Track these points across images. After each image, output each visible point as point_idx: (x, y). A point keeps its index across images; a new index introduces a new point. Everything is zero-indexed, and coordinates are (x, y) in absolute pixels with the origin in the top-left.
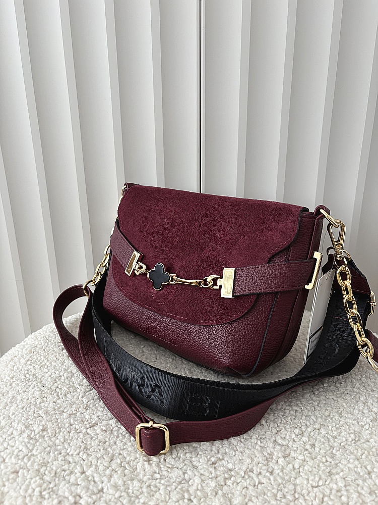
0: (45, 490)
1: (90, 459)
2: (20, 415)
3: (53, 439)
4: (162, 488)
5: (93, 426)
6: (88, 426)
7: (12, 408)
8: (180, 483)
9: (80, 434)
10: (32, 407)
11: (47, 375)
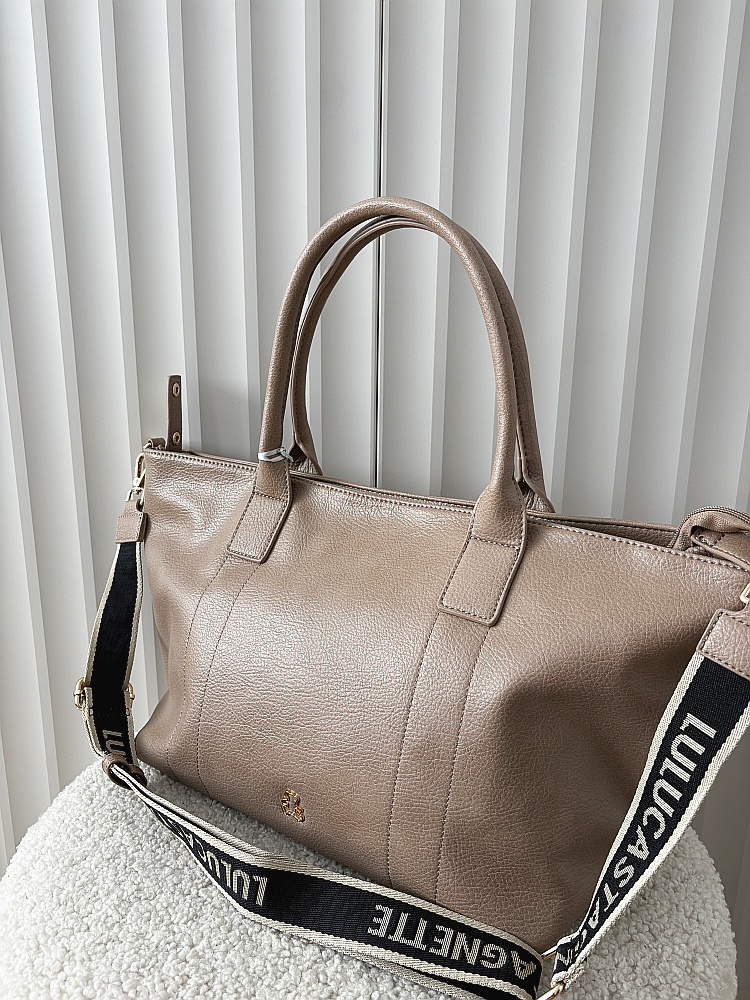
0: (144, 967)
1: (201, 929)
2: (105, 869)
3: (152, 902)
4: (291, 967)
5: (206, 886)
6: (200, 886)
7: (95, 859)
8: (315, 962)
9: (188, 897)
10: (123, 857)
11: (141, 812)
